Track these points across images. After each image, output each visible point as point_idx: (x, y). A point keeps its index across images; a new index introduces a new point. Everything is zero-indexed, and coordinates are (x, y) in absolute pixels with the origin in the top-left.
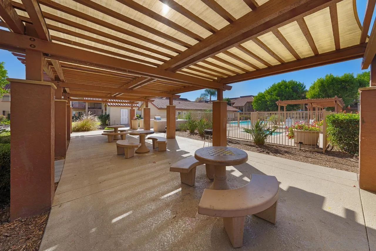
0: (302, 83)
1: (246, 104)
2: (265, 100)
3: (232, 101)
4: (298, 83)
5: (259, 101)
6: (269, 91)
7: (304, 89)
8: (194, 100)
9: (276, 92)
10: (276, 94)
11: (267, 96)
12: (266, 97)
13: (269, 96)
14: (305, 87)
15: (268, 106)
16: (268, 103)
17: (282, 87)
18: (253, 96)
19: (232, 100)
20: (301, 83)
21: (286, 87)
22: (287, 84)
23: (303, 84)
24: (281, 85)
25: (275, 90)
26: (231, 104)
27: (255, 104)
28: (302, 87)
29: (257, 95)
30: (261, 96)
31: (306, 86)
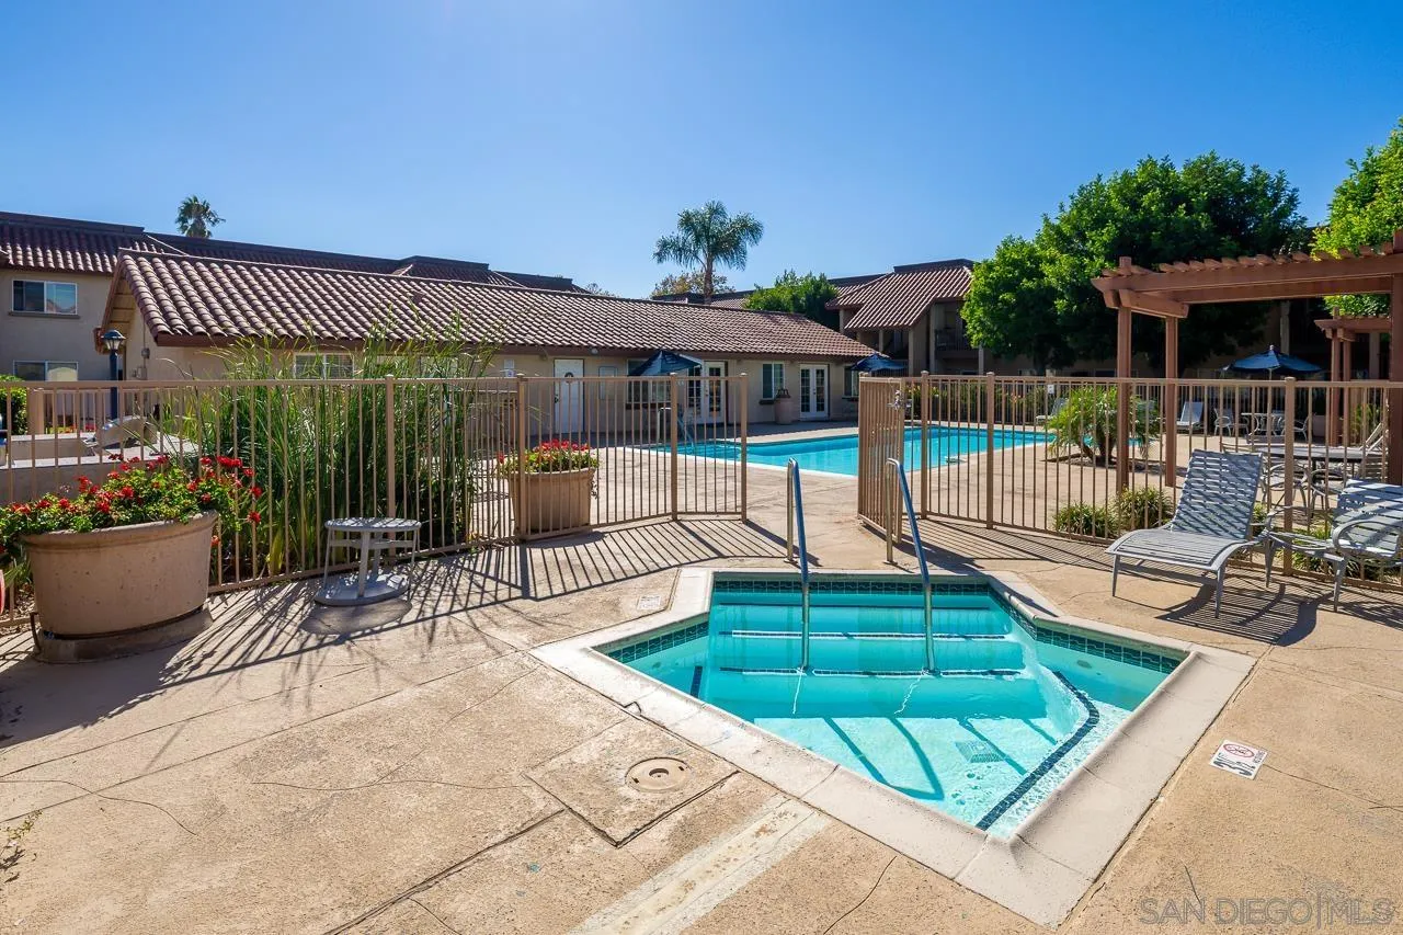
0: (1274, 177)
1: (927, 313)
2: (1039, 285)
3: (845, 297)
4: (1249, 173)
5: (1007, 296)
6: (1066, 229)
7: (1283, 213)
8: (646, 294)
9: (1107, 233)
10: (1104, 245)
11: (1052, 261)
12: (1046, 269)
13: (1065, 262)
14: (1292, 200)
15: (1059, 322)
16: (1060, 304)
17: (1145, 200)
18: (970, 265)
19: (841, 291)
20: (1268, 177)
21: (1174, 198)
22: (1177, 184)
23: (1281, 180)
24: (1142, 190)
25: (1099, 223)
26: (836, 312)
27: (979, 313)
28: (1276, 198)
29: (993, 257)
30: (1015, 264)
31: (1300, 196)
